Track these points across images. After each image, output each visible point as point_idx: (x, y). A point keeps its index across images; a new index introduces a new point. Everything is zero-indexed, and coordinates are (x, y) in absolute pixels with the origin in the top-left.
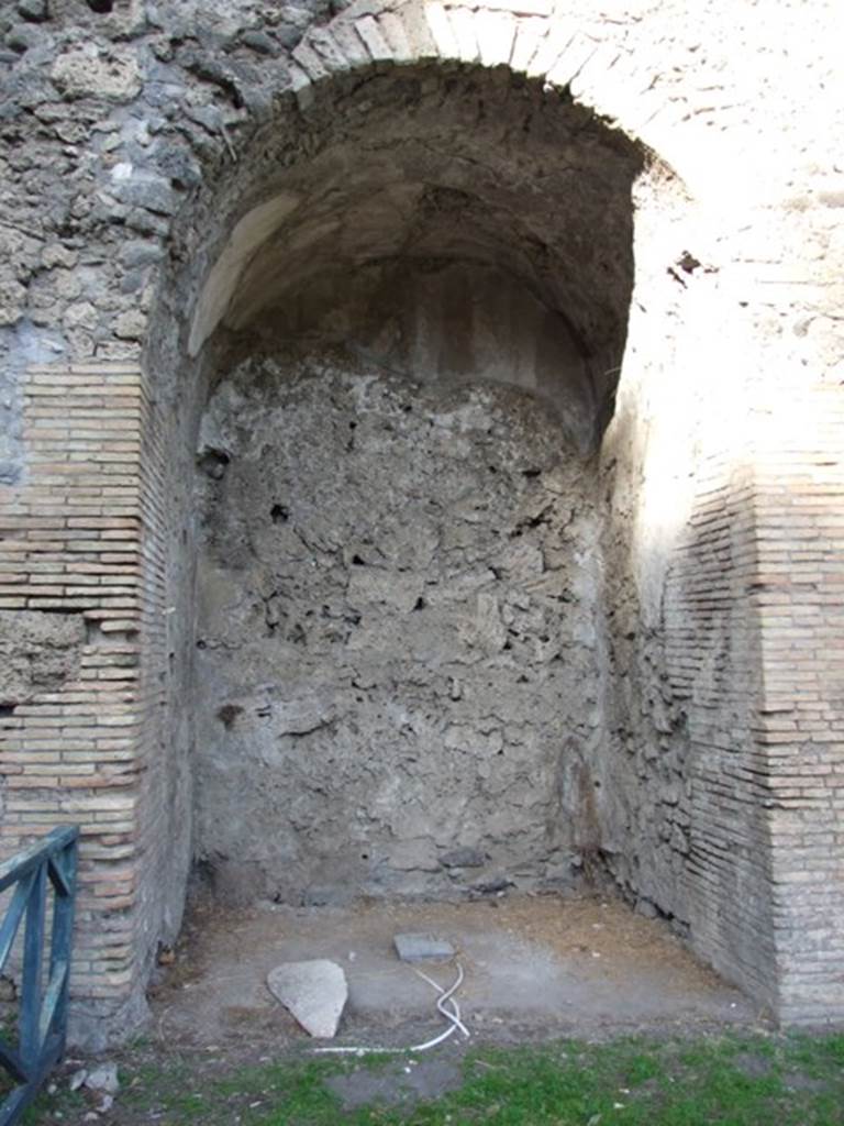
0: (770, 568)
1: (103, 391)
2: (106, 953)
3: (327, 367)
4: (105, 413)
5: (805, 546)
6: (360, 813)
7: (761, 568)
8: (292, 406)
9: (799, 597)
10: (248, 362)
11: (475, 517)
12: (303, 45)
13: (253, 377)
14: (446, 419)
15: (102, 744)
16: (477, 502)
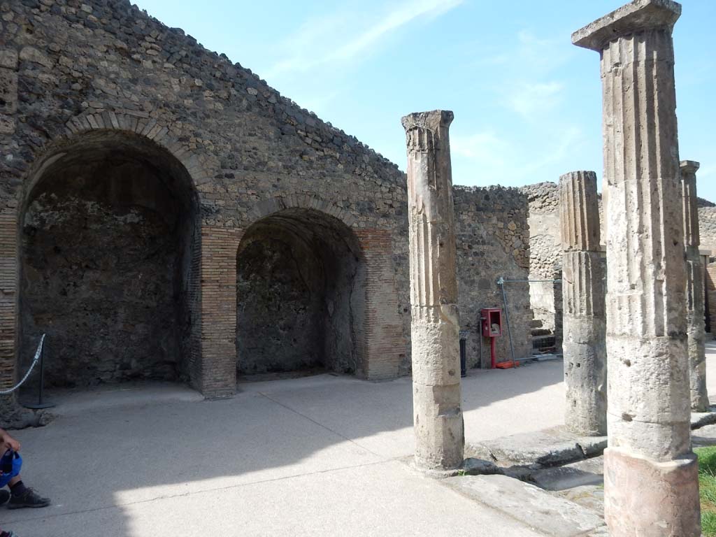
0: (206, 276)
1: (4, 223)
2: (5, 382)
3: (76, 198)
4: (5, 230)
5: (215, 270)
6: (87, 353)
7: (203, 276)
8: (62, 211)
9: (213, 284)
10: (44, 194)
11: (132, 252)
12: (69, 122)
13: (46, 200)
14: (121, 218)
15: (4, 325)
16: (132, 247)
